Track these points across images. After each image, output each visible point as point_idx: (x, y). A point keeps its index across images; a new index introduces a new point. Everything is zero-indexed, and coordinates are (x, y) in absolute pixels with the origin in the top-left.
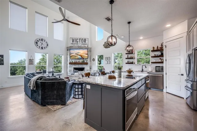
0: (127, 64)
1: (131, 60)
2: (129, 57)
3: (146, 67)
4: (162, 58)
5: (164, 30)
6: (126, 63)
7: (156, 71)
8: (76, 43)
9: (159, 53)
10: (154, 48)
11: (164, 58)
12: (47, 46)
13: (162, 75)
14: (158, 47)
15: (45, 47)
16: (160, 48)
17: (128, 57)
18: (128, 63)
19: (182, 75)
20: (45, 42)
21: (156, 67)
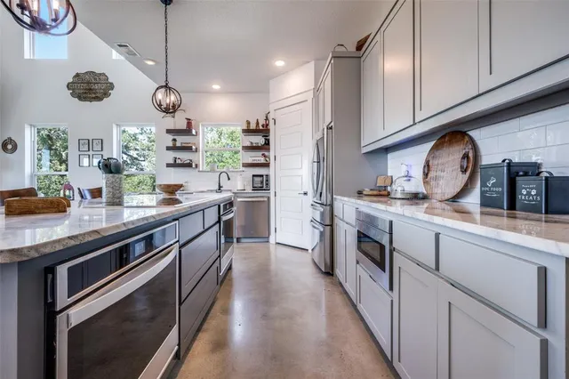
0: (172, 169)
1: (184, 157)
2: (178, 144)
3: (229, 179)
4: (266, 154)
5: (272, 77)
6: (169, 165)
7: (255, 189)
9: (259, 140)
10: (248, 123)
11: (272, 154)
13: (266, 199)
14: (258, 123)
16: (263, 126)
17: (174, 145)
18: (175, 165)
19: (305, 194)
21: (254, 176)
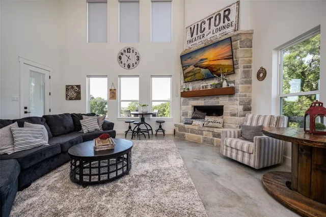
8: (199, 34)
12: (137, 61)
15: (135, 64)
20: (134, 54)
